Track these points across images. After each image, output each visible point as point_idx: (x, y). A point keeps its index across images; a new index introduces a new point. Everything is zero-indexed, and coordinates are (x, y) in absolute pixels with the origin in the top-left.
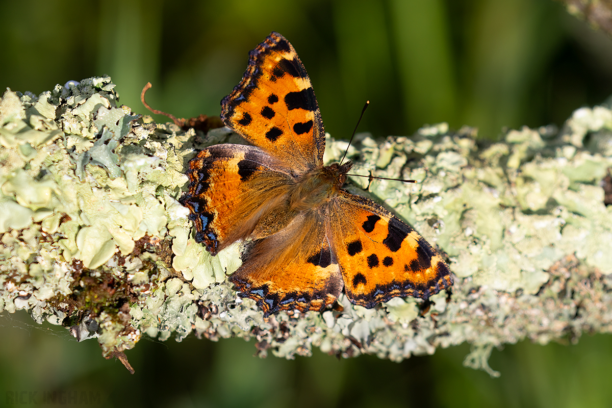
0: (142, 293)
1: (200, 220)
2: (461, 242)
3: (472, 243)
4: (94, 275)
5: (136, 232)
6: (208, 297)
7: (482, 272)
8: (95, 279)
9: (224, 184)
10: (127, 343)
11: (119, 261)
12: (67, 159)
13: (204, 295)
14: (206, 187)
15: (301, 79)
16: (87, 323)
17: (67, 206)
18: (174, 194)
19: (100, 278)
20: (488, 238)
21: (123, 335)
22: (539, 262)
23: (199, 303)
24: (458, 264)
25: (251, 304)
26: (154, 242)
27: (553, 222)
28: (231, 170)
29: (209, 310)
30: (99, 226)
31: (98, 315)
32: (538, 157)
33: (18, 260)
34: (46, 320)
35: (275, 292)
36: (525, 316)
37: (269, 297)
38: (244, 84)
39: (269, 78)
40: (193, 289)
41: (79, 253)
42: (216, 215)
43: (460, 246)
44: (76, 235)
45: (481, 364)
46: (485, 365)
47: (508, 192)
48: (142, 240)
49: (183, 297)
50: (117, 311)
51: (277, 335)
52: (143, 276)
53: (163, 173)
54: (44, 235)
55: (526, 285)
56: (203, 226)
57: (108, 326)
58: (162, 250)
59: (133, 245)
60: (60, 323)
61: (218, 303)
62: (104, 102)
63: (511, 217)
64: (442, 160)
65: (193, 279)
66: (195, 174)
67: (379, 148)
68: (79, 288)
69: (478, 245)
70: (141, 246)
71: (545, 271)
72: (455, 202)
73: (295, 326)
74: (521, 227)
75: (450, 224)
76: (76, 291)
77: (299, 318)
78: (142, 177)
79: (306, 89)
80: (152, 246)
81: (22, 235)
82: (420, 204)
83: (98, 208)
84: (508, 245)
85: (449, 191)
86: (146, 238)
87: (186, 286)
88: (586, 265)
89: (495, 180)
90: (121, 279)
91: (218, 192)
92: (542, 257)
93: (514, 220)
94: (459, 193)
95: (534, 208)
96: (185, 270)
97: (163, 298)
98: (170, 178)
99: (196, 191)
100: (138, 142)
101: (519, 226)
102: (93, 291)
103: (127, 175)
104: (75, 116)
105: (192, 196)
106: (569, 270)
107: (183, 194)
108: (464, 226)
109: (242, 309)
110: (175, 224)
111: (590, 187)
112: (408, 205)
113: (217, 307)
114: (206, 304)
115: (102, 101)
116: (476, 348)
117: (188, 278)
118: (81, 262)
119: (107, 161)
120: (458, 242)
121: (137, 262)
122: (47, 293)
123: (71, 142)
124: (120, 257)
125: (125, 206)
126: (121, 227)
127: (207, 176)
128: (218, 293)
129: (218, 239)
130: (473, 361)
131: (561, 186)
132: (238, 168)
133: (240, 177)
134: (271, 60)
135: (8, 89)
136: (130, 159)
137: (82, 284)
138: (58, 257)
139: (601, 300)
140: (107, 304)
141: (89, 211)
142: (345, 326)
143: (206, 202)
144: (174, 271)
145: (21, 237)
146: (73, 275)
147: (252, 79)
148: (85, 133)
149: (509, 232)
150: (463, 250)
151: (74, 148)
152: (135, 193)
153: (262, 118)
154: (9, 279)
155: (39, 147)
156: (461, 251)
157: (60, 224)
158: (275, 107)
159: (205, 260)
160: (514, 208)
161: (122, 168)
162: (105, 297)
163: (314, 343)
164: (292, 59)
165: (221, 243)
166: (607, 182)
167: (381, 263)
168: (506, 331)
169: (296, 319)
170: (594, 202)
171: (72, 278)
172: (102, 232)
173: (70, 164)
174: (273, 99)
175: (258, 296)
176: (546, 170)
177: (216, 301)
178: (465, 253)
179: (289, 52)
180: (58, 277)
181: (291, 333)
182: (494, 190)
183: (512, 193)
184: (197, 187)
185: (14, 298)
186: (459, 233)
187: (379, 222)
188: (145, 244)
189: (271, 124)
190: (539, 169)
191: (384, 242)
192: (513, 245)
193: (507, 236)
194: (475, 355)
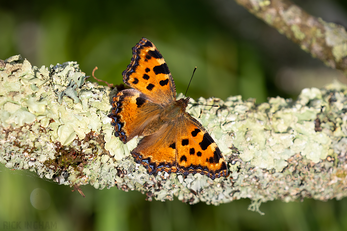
0: (89, 159)
1: (117, 126)
2: (245, 144)
3: (250, 144)
4: (66, 149)
5: (87, 130)
6: (122, 165)
7: (255, 159)
8: (66, 151)
9: (129, 109)
10: (82, 181)
11: (78, 143)
12: (53, 94)
13: (120, 165)
14: (120, 110)
15: (160, 59)
16: (63, 175)
17: (53, 115)
18: (105, 114)
19: (69, 150)
20: (258, 144)
21: (80, 178)
22: (283, 156)
23: (118, 168)
24: (243, 154)
25: (143, 171)
26: (95, 135)
27: (289, 136)
28: (133, 102)
29: (123, 172)
30: (69, 126)
31: (68, 168)
32: (283, 108)
33: (29, 140)
34: (44, 176)
35: (154, 162)
36: (277, 184)
37: (151, 164)
38: (132, 64)
39: (144, 60)
40: (115, 161)
41: (59, 138)
42: (125, 123)
43: (244, 146)
44: (58, 130)
45: (256, 209)
46: (258, 210)
47: (268, 123)
48: (90, 134)
49: (110, 165)
50: (77, 166)
51: (156, 188)
52: (90, 151)
53: (100, 103)
54: (42, 129)
55: (276, 167)
56: (118, 129)
57: (73, 172)
58: (99, 139)
59: (85, 136)
60: (51, 178)
61: (127, 169)
62: (72, 69)
63: (270, 134)
64: (237, 108)
65: (114, 156)
66: (115, 104)
67: (206, 101)
68: (59, 156)
69: (253, 145)
70: (89, 137)
71: (286, 161)
72: (242, 127)
73: (165, 183)
74: (274, 139)
75: (240, 136)
76: (58, 157)
77: (166, 179)
78: (90, 104)
79: (163, 64)
80: (94, 137)
81: (31, 128)
82: (225, 125)
83: (69, 118)
84: (268, 147)
85: (240, 122)
86: (92, 133)
87: (111, 159)
88: (306, 159)
89: (262, 118)
90: (79, 151)
91: (126, 113)
92: (284, 153)
93: (271, 135)
94: (244, 123)
95: (281, 131)
96: (111, 150)
97: (100, 164)
98: (103, 107)
99: (115, 112)
100: (88, 89)
101: (273, 138)
102: (65, 156)
103: (82, 102)
104: (59, 76)
105: (114, 114)
106: (298, 162)
107: (110, 114)
108: (246, 137)
109: (139, 173)
110: (106, 128)
111: (308, 122)
112: (219, 127)
113: (126, 171)
114: (121, 169)
115: (71, 68)
116: (254, 201)
117: (112, 155)
118: (60, 143)
119: (73, 96)
120: (243, 144)
121: (87, 144)
122: (43, 159)
123: (56, 87)
124: (79, 141)
125: (81, 116)
126: (79, 127)
127: (121, 105)
128: (127, 164)
129: (126, 134)
130: (252, 207)
131: (294, 121)
132: (136, 101)
133: (137, 105)
134: (143, 51)
135: (25, 59)
136: (83, 94)
137: (60, 154)
138: (49, 140)
139: (314, 178)
140: (72, 163)
141: (64, 119)
142: (188, 183)
143: (120, 117)
144: (105, 151)
145: (31, 129)
146: (56, 149)
147: (136, 61)
148: (63, 83)
149: (268, 141)
150: (246, 148)
151: (57, 90)
152: (86, 112)
153: (144, 80)
154: (25, 151)
155: (40, 87)
156: (245, 149)
157: (50, 123)
158: (149, 74)
159: (120, 146)
160: (271, 131)
161: (80, 98)
162: (71, 159)
163: (174, 194)
164: (154, 50)
165: (128, 137)
166: (317, 122)
167: (196, 154)
168: (268, 192)
169: (165, 180)
170: (310, 129)
171: (55, 151)
172: (70, 129)
173: (55, 97)
174: (148, 70)
175: (146, 163)
176: (287, 113)
177: (126, 168)
178: (247, 149)
179: (152, 47)
180: (49, 150)
181: (163, 187)
182: (261, 122)
183: (270, 124)
184: (116, 110)
185: (28, 161)
186: (244, 141)
187: (200, 133)
188: (91, 136)
189: (149, 82)
190: (284, 114)
191: (200, 144)
192: (270, 147)
193: (267, 143)
194: (253, 205)
